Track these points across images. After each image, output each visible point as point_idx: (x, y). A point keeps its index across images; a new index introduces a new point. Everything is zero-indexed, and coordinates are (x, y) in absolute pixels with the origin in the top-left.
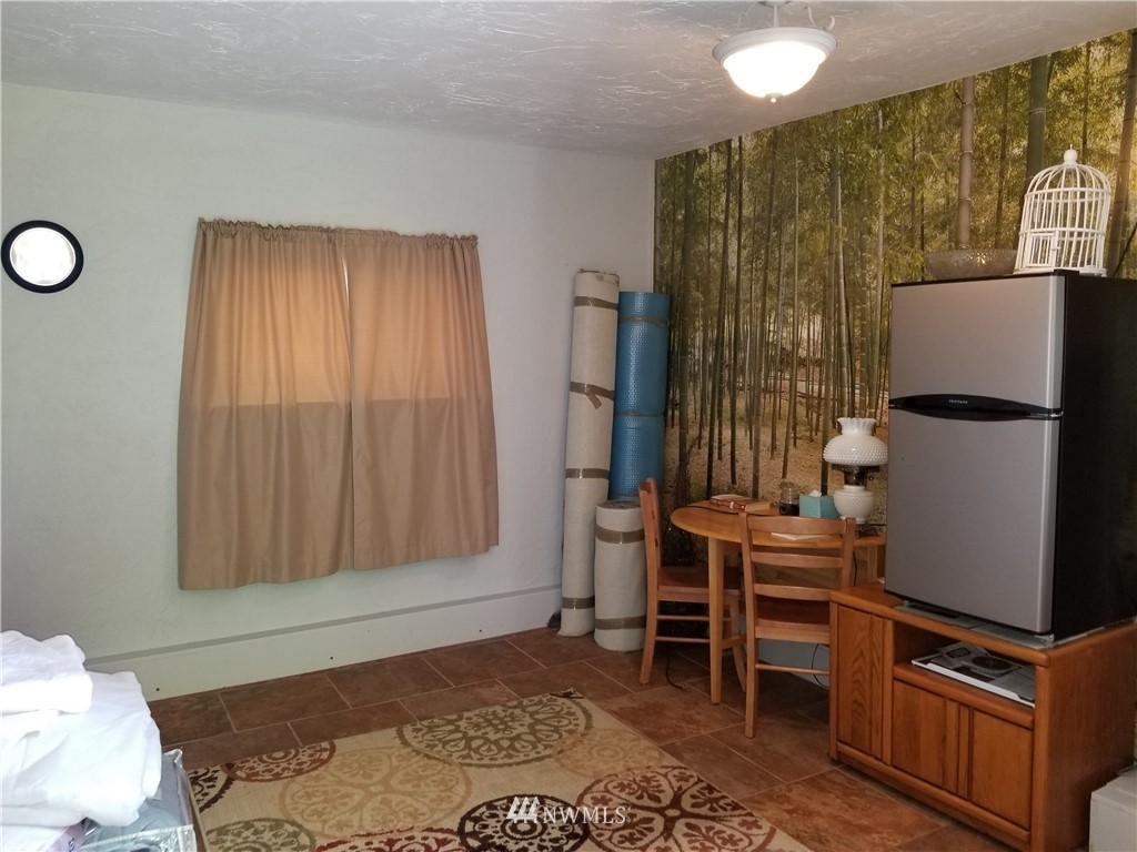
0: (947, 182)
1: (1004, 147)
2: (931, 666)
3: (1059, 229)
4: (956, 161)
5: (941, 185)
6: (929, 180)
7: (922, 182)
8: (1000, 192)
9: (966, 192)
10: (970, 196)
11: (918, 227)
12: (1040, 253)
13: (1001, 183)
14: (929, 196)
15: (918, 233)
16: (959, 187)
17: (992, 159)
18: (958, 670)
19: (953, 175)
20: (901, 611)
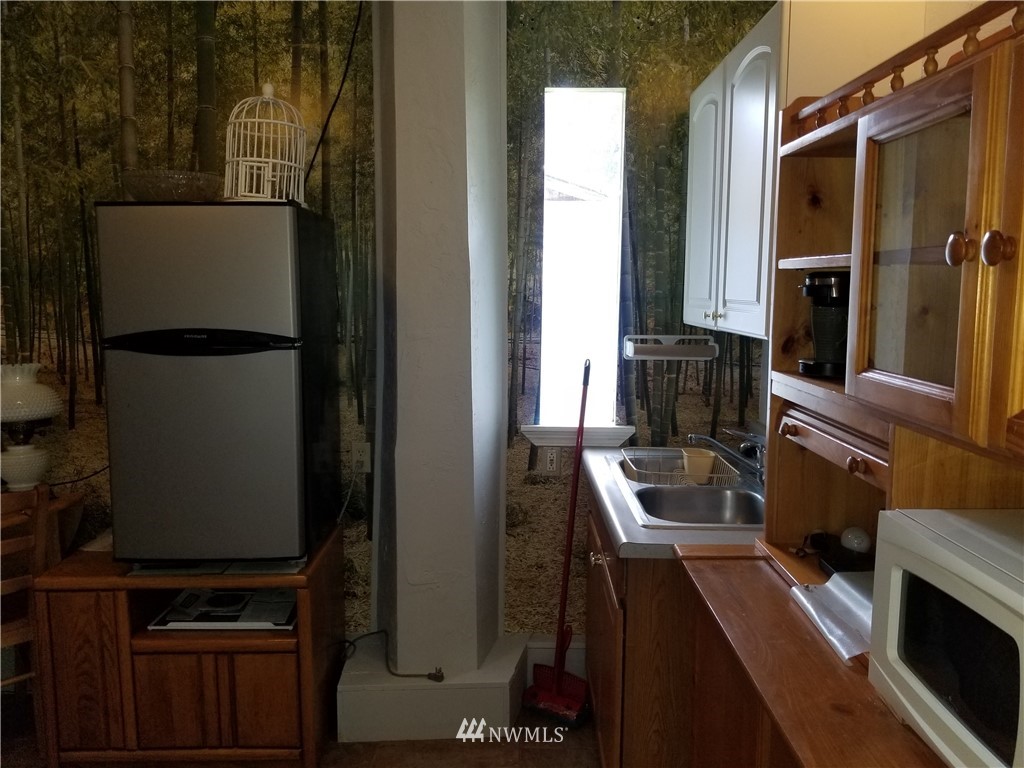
0: (104, 95)
1: (170, 69)
2: (172, 626)
3: (271, 160)
4: (114, 74)
5: (96, 97)
6: (81, 90)
7: (71, 89)
8: (170, 115)
9: (129, 111)
10: (135, 115)
11: (70, 141)
12: (256, 184)
13: (170, 106)
14: (83, 109)
15: (71, 148)
16: (121, 102)
17: (158, 78)
18: (197, 620)
19: (111, 88)
20: (135, 576)
